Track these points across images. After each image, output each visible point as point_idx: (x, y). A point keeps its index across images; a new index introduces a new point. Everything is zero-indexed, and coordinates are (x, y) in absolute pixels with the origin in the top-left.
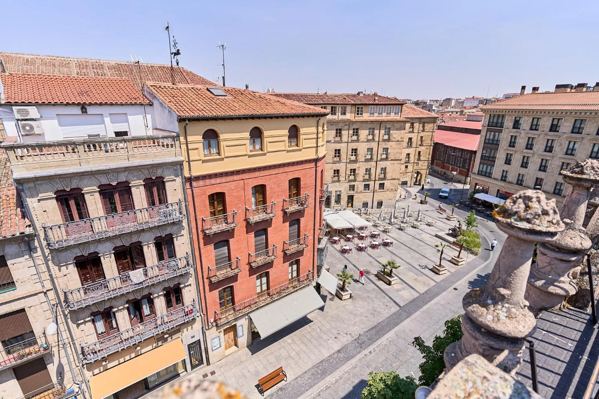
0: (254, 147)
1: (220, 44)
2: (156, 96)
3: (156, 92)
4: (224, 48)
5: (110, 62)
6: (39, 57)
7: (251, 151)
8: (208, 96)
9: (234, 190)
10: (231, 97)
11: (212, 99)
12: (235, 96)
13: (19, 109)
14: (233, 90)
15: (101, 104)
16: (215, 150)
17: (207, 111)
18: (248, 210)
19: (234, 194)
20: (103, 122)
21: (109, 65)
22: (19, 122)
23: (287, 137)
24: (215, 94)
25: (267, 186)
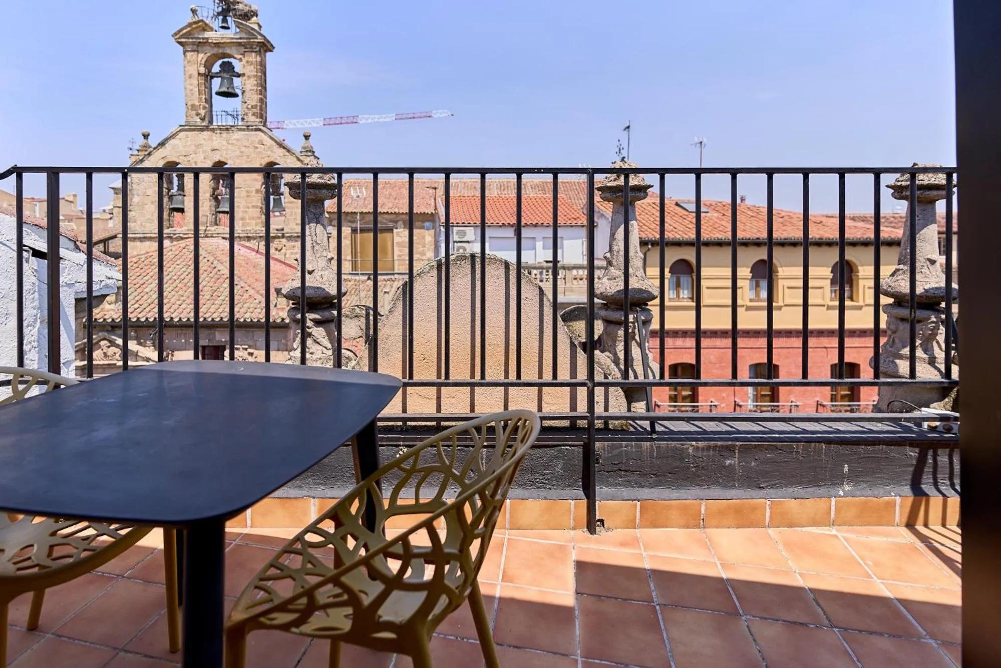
0: (757, 295)
1: (697, 140)
2: (604, 213)
3: (604, 209)
4: (703, 146)
5: (534, 180)
6: (462, 180)
7: (751, 300)
8: (679, 213)
9: (715, 364)
10: (716, 215)
11: (685, 217)
12: (723, 212)
13: (459, 230)
14: (719, 204)
15: (536, 225)
16: (686, 292)
17: (680, 233)
18: (740, 406)
19: (714, 371)
20: (534, 248)
21: (532, 183)
22: (455, 244)
23: (829, 281)
24: (690, 210)
25: (780, 369)
